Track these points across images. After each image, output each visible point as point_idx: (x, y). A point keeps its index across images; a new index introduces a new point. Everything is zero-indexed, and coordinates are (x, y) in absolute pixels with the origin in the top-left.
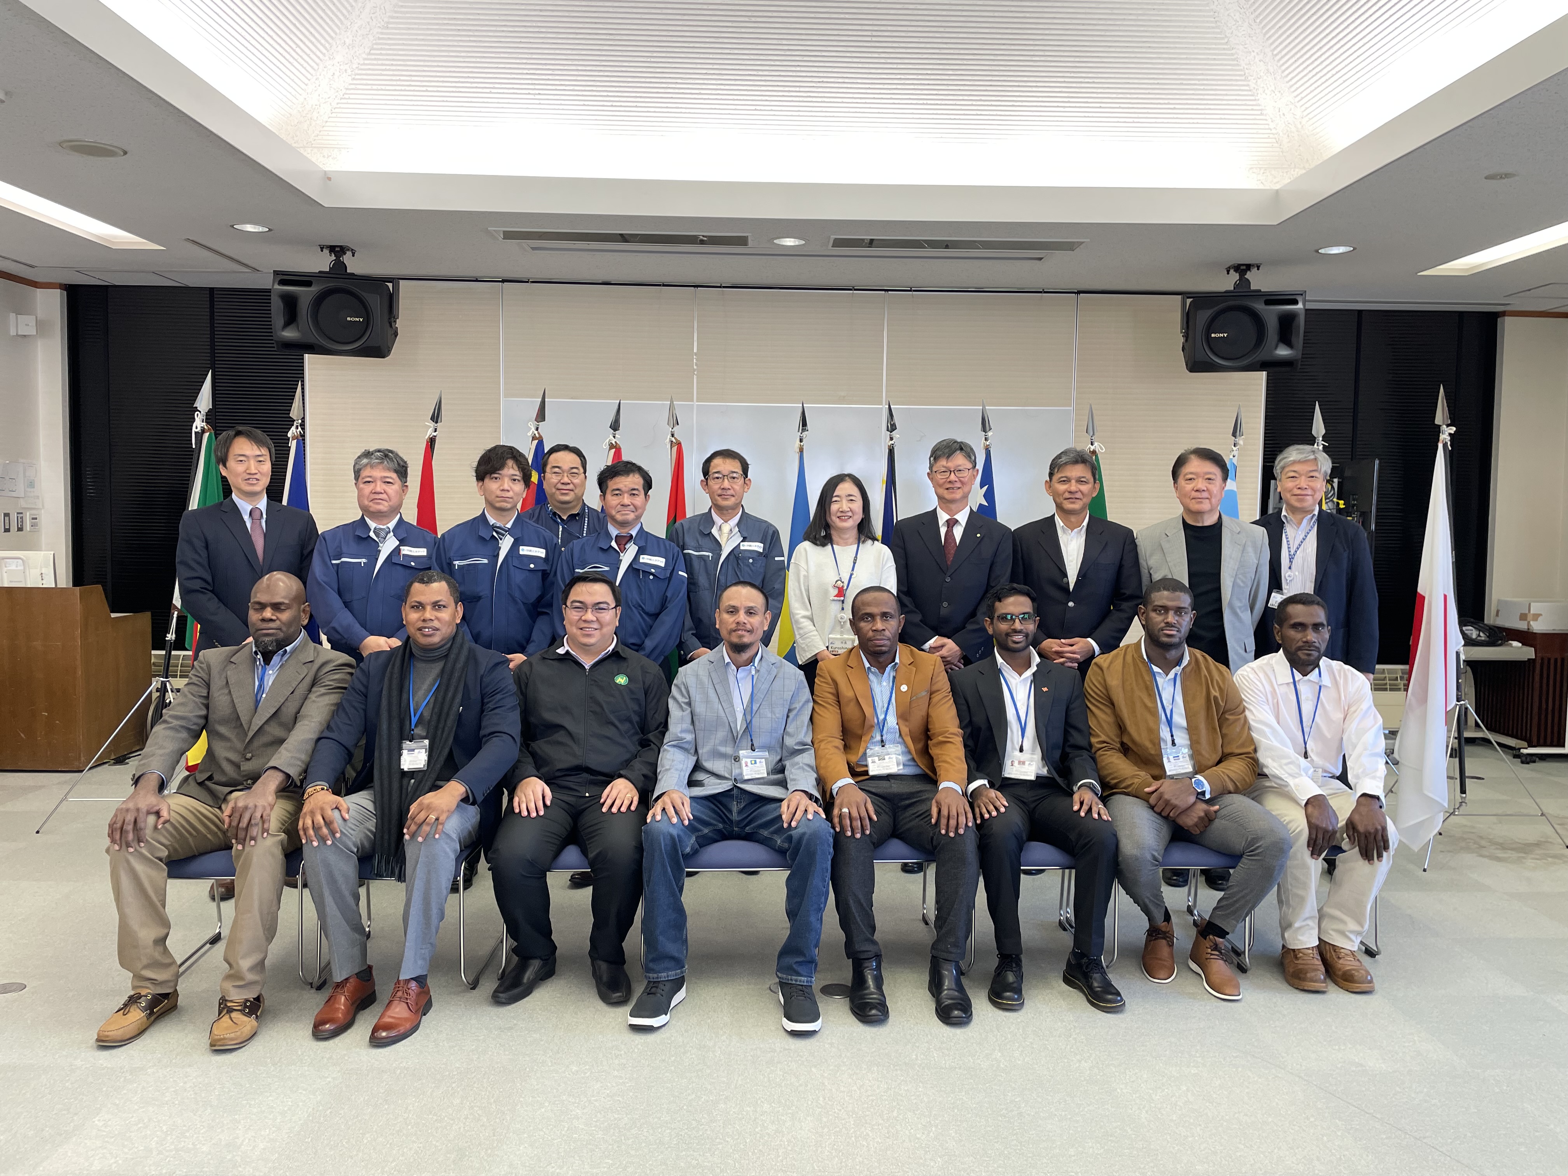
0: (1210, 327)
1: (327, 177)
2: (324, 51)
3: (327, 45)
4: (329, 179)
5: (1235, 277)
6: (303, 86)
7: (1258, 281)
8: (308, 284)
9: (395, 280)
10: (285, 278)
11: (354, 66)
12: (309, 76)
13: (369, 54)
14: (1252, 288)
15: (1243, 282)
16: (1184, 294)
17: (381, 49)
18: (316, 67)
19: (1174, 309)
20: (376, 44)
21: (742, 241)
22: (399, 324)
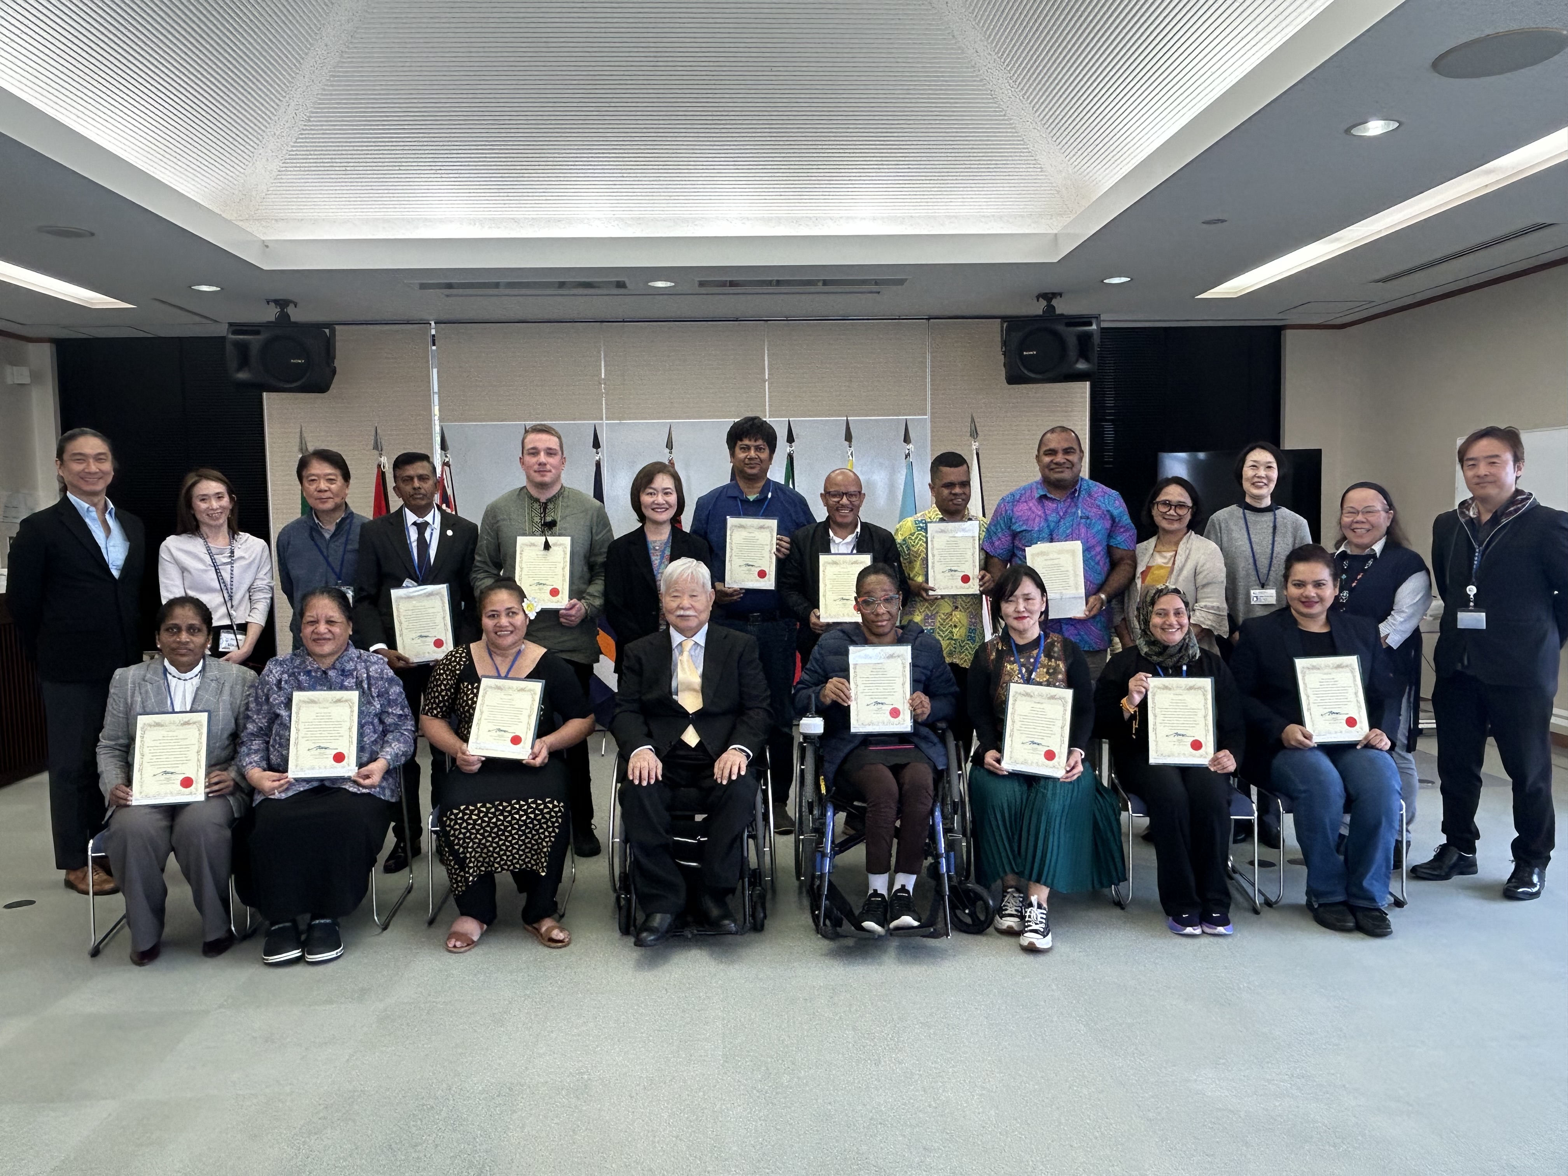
0: (1022, 346)
1: (265, 245)
2: (257, 142)
3: (260, 138)
4: (267, 246)
5: (1043, 303)
6: (242, 171)
7: (1062, 307)
8: (257, 333)
9: (330, 325)
10: (238, 328)
11: (284, 152)
12: (247, 163)
13: (295, 142)
14: (1058, 312)
15: (1051, 308)
16: (1004, 318)
17: (306, 138)
18: (251, 155)
19: (995, 331)
20: (302, 134)
21: (621, 285)
22: (337, 363)
